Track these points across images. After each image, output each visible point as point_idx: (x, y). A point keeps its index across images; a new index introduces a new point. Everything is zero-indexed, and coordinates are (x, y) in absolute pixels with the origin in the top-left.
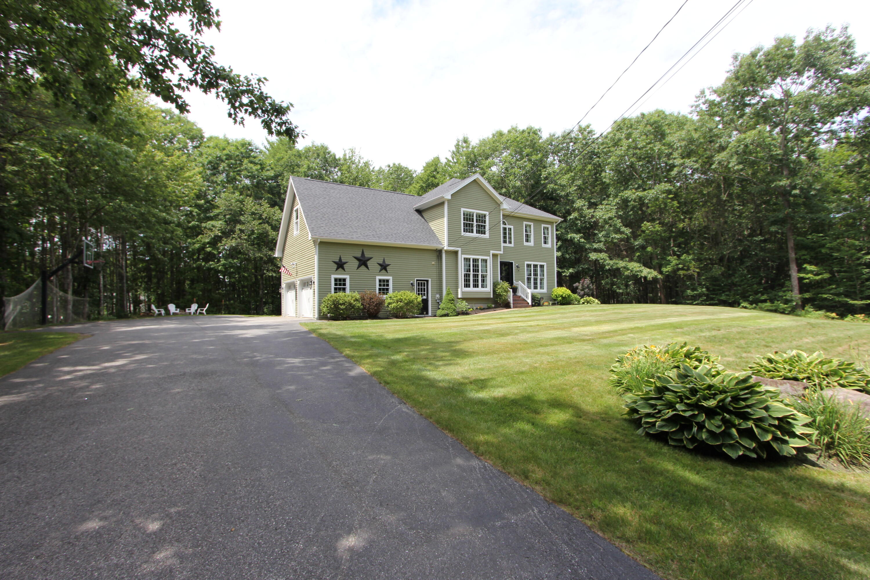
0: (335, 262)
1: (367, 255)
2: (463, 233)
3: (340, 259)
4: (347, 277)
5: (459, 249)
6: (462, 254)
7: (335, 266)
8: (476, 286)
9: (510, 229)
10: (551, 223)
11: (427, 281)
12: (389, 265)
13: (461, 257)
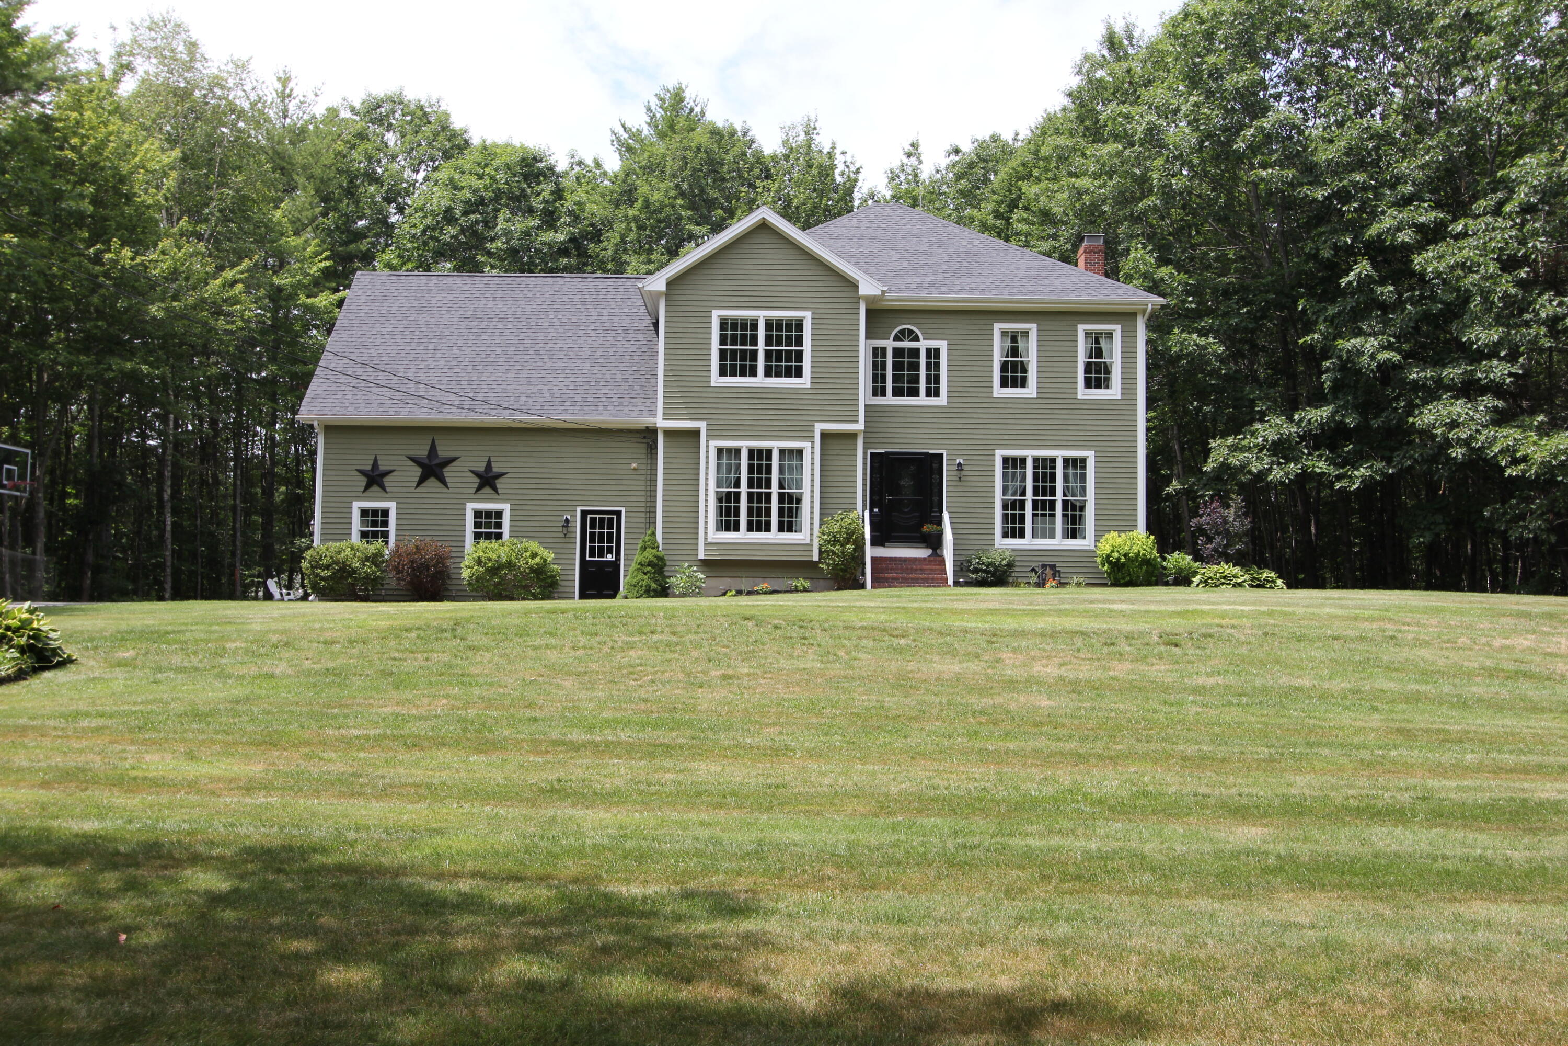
0: (362, 472)
1: (444, 451)
2: (716, 380)
3: (375, 464)
4: (392, 506)
5: (702, 425)
6: (710, 436)
7: (363, 481)
8: (759, 524)
9: (933, 354)
10: (1126, 316)
11: (619, 513)
12: (501, 475)
13: (708, 449)
